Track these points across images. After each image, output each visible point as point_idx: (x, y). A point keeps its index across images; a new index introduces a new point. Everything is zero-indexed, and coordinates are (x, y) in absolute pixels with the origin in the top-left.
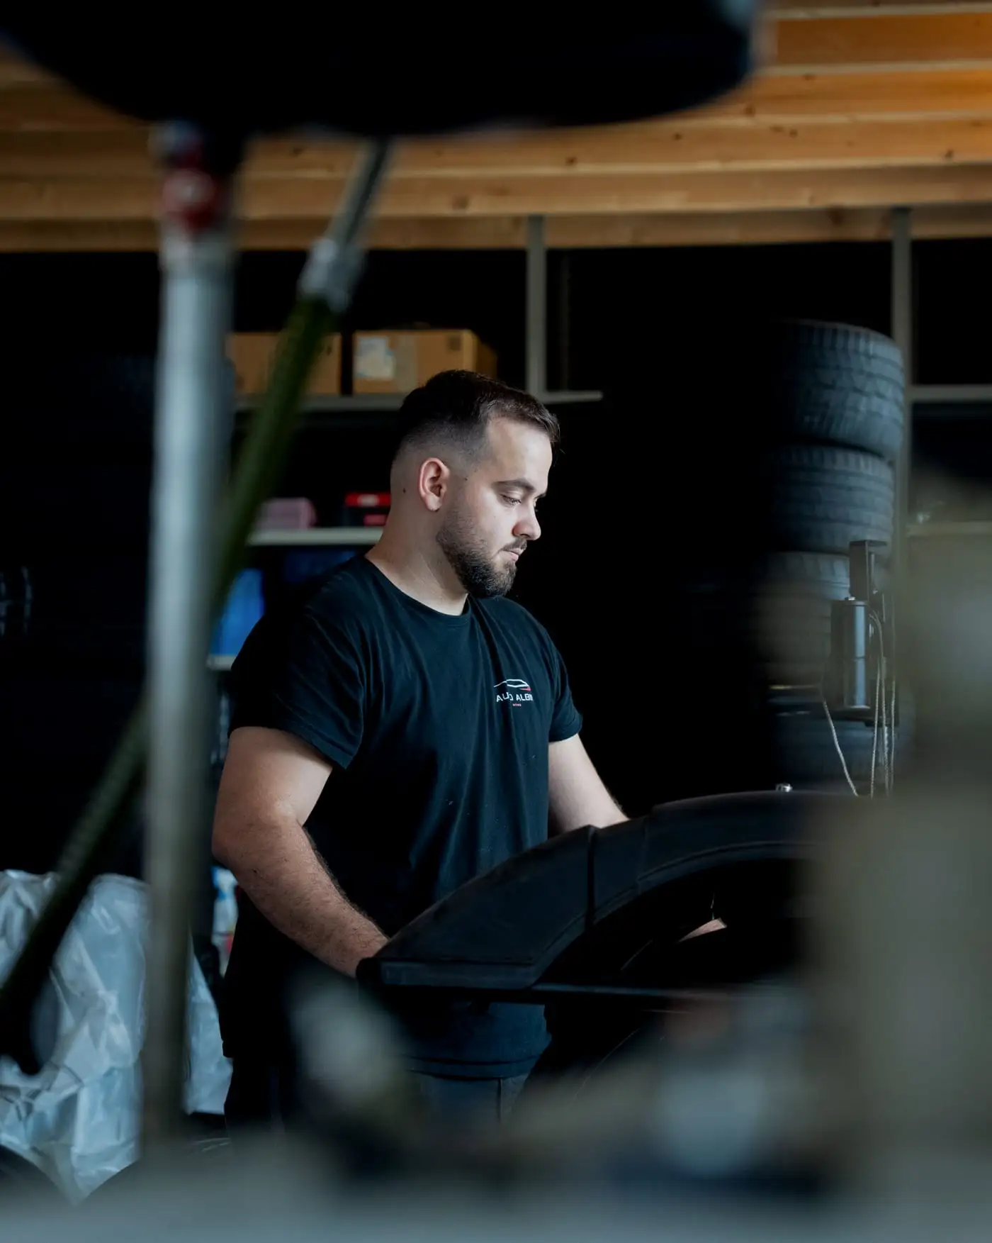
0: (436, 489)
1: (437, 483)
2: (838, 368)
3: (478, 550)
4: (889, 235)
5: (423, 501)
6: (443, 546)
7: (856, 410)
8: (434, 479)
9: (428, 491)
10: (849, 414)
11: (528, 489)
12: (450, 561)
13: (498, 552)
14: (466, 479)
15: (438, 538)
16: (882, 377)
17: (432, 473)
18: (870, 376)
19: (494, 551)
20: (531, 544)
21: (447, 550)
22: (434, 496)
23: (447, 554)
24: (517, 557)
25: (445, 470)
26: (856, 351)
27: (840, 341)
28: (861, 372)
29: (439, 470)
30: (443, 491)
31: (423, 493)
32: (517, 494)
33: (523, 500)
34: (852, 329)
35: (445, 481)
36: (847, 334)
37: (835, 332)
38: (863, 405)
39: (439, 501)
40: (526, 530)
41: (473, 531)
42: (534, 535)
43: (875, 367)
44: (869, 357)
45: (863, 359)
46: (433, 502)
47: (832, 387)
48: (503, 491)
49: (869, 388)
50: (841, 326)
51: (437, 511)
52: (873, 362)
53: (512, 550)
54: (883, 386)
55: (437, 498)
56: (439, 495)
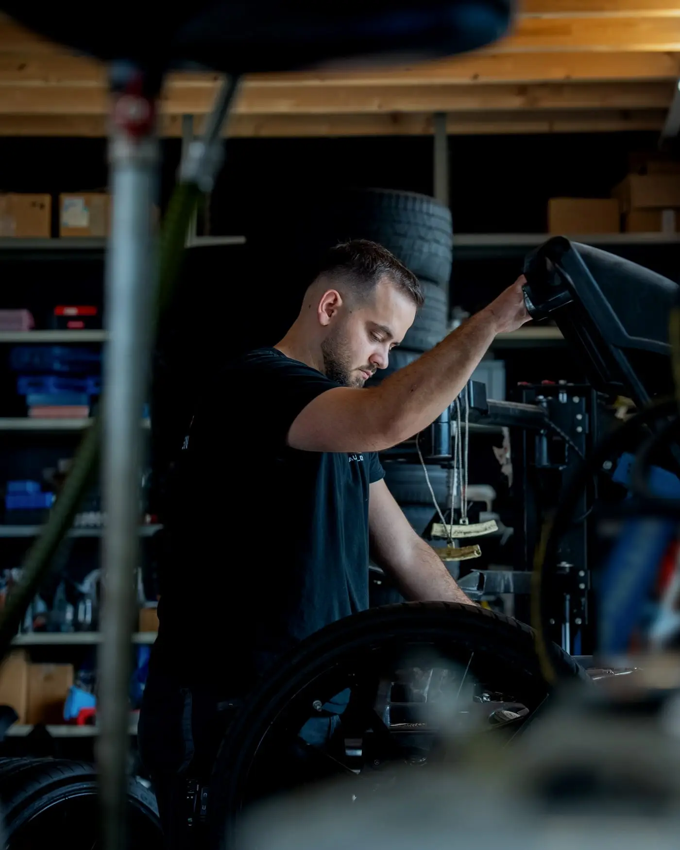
0: (330, 312)
1: (331, 308)
2: (409, 223)
3: (344, 362)
4: (432, 131)
5: (318, 316)
6: (324, 351)
7: (421, 251)
8: (330, 305)
9: (324, 310)
10: (416, 254)
11: (389, 335)
12: (325, 363)
13: (356, 369)
14: (351, 312)
15: (322, 345)
16: (438, 229)
17: (331, 300)
18: (430, 228)
19: (354, 367)
20: (379, 371)
21: (325, 355)
22: (327, 315)
23: (325, 357)
24: (367, 377)
25: (340, 302)
26: (421, 211)
27: (410, 205)
28: (424, 225)
29: (336, 300)
30: (333, 314)
31: (320, 311)
32: (380, 336)
33: (383, 341)
34: (418, 196)
35: (337, 308)
36: (415, 199)
37: (407, 198)
38: (426, 249)
39: (329, 320)
40: (379, 360)
41: (345, 348)
42: (382, 365)
43: (433, 222)
44: (430, 215)
45: (425, 217)
46: (325, 319)
47: (404, 236)
48: (373, 331)
49: (430, 236)
50: (410, 194)
51: (326, 325)
52: (433, 219)
53: (365, 370)
54: (438, 235)
55: (328, 318)
56: (330, 316)
